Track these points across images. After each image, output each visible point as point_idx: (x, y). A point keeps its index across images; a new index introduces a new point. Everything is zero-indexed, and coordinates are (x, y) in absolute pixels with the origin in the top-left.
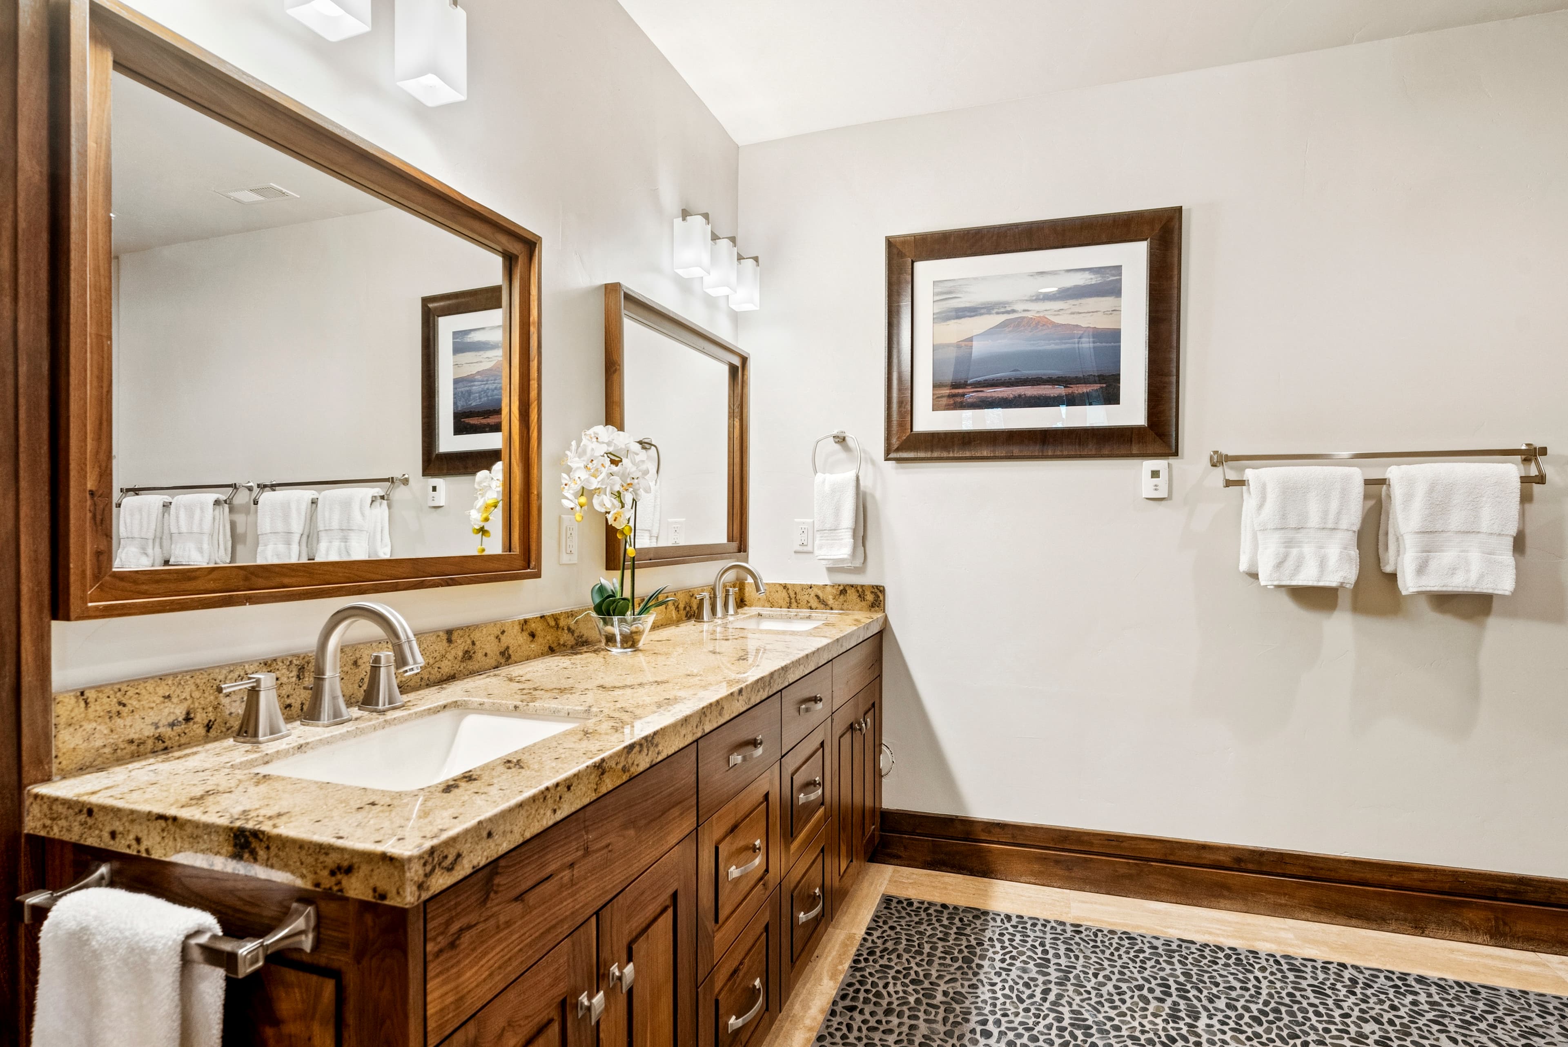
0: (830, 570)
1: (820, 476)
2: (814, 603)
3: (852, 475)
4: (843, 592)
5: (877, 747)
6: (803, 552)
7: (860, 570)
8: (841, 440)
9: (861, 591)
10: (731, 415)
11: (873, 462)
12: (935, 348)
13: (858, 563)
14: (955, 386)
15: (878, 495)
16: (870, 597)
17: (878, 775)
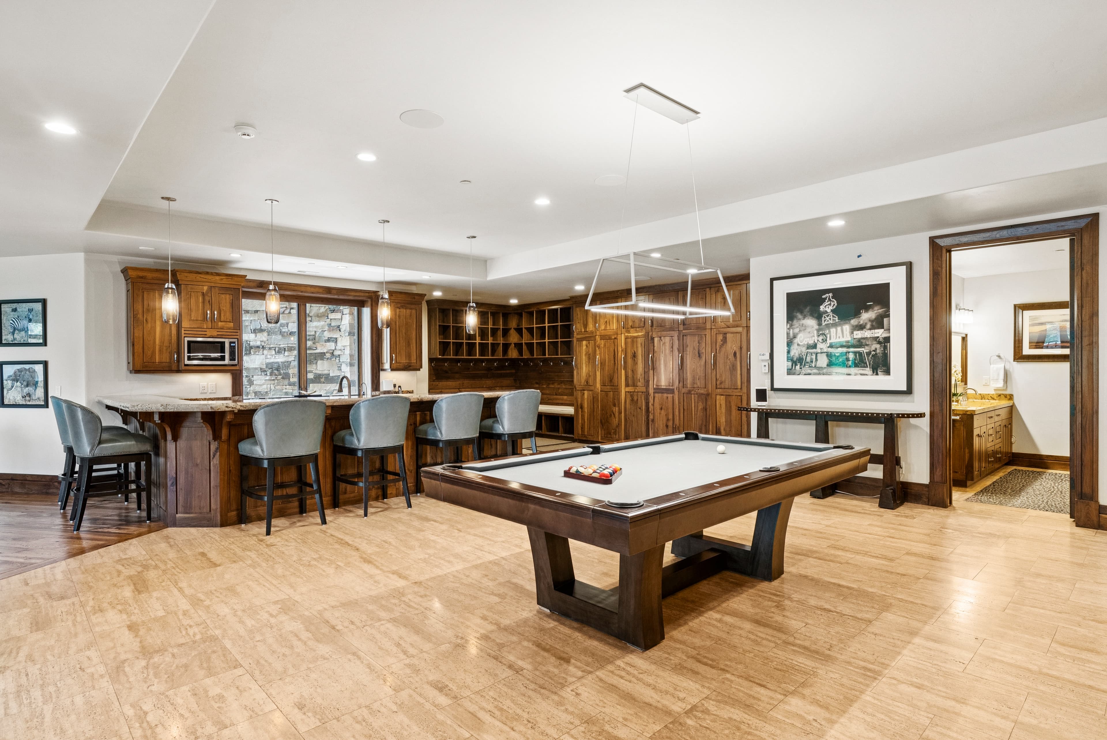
0: (995, 390)
1: (992, 366)
2: (990, 398)
3: (1002, 365)
4: (1000, 395)
5: (1011, 436)
6: (986, 385)
7: (1006, 390)
8: (999, 356)
9: (1006, 396)
10: (962, 349)
11: (1009, 362)
12: (1030, 333)
13: (1005, 388)
14: (1037, 343)
15: (1011, 370)
16: (1008, 397)
17: (1011, 443)
